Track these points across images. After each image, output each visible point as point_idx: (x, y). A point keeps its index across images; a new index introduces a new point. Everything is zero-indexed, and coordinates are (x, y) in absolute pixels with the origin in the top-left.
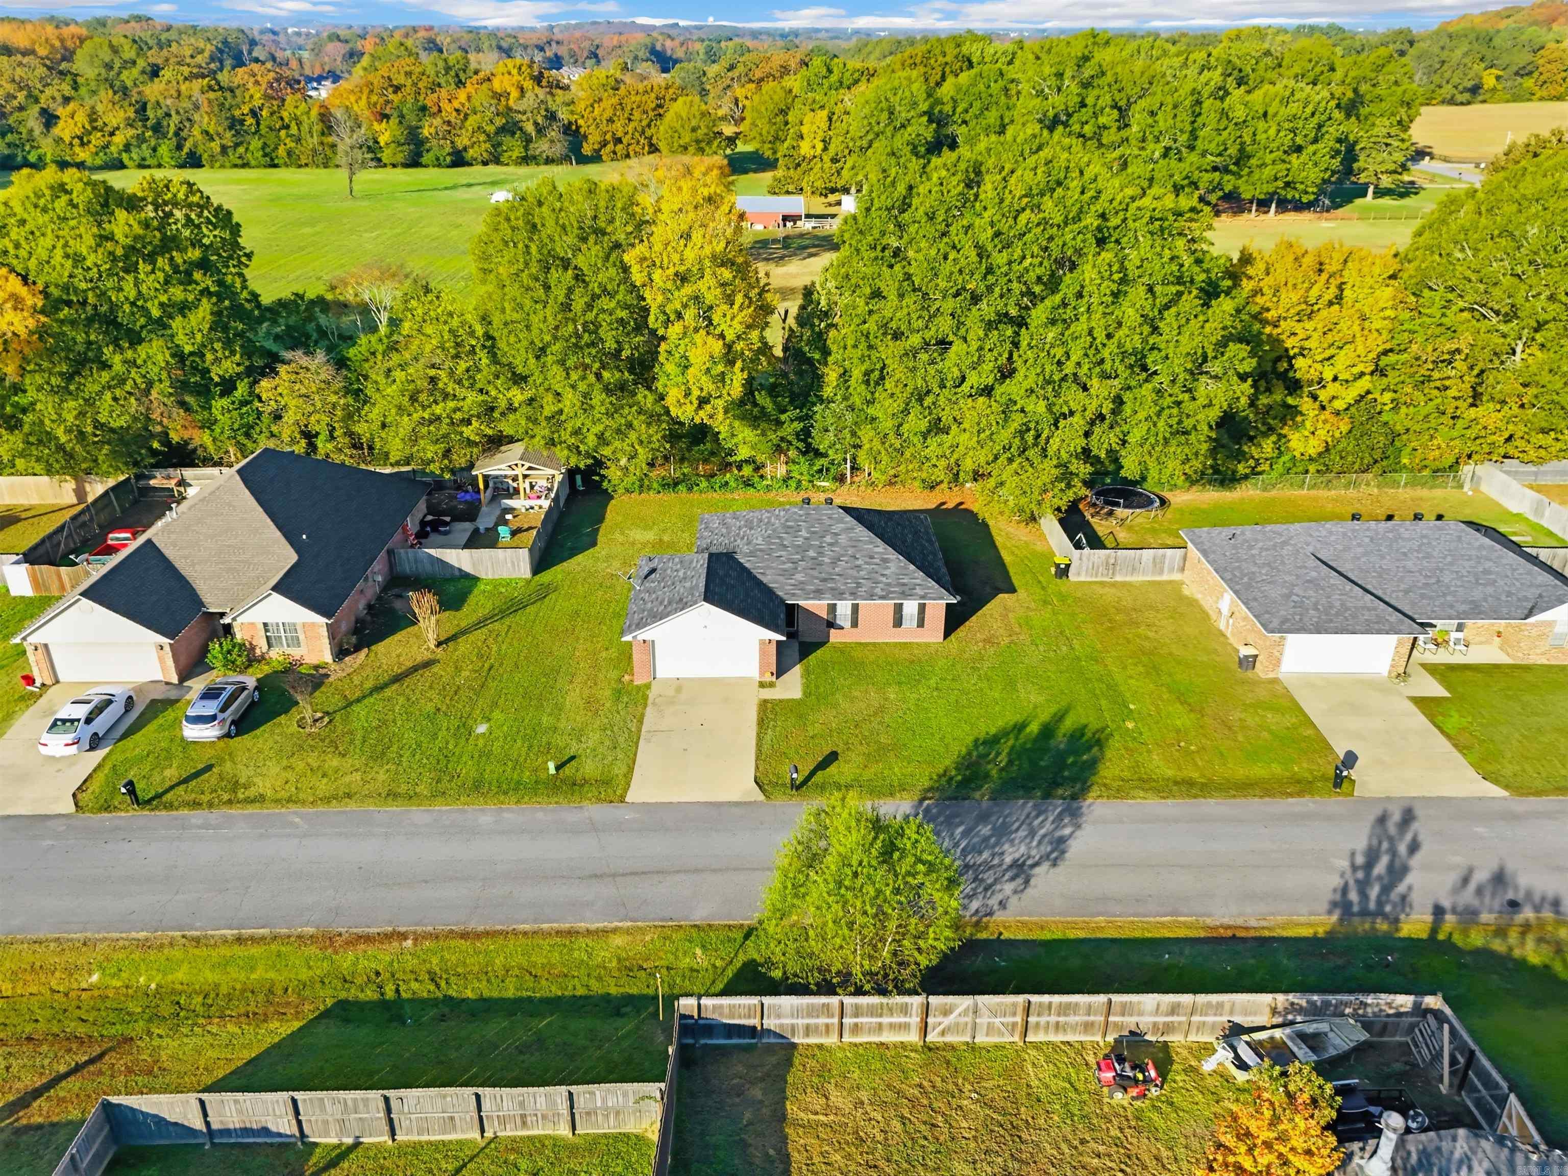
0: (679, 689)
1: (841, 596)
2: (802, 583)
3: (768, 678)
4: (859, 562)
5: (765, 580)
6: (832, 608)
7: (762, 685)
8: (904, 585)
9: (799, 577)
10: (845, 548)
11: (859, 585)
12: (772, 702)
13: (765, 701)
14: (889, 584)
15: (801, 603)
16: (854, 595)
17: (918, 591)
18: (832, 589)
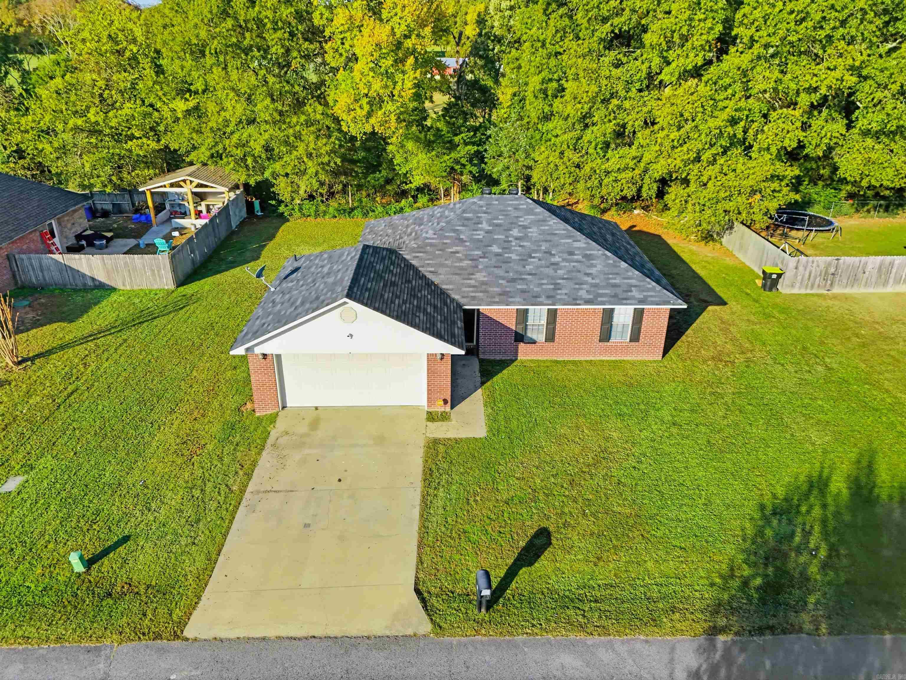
0: (315, 424)
1: (535, 300)
2: (483, 283)
3: (439, 407)
4: (557, 259)
5: (436, 280)
6: (523, 315)
7: (431, 417)
8: (615, 286)
9: (480, 276)
10: (537, 242)
11: (557, 287)
12: (445, 442)
13: (436, 442)
14: (596, 286)
15: (483, 308)
16: (551, 298)
17: (635, 293)
18: (523, 291)
